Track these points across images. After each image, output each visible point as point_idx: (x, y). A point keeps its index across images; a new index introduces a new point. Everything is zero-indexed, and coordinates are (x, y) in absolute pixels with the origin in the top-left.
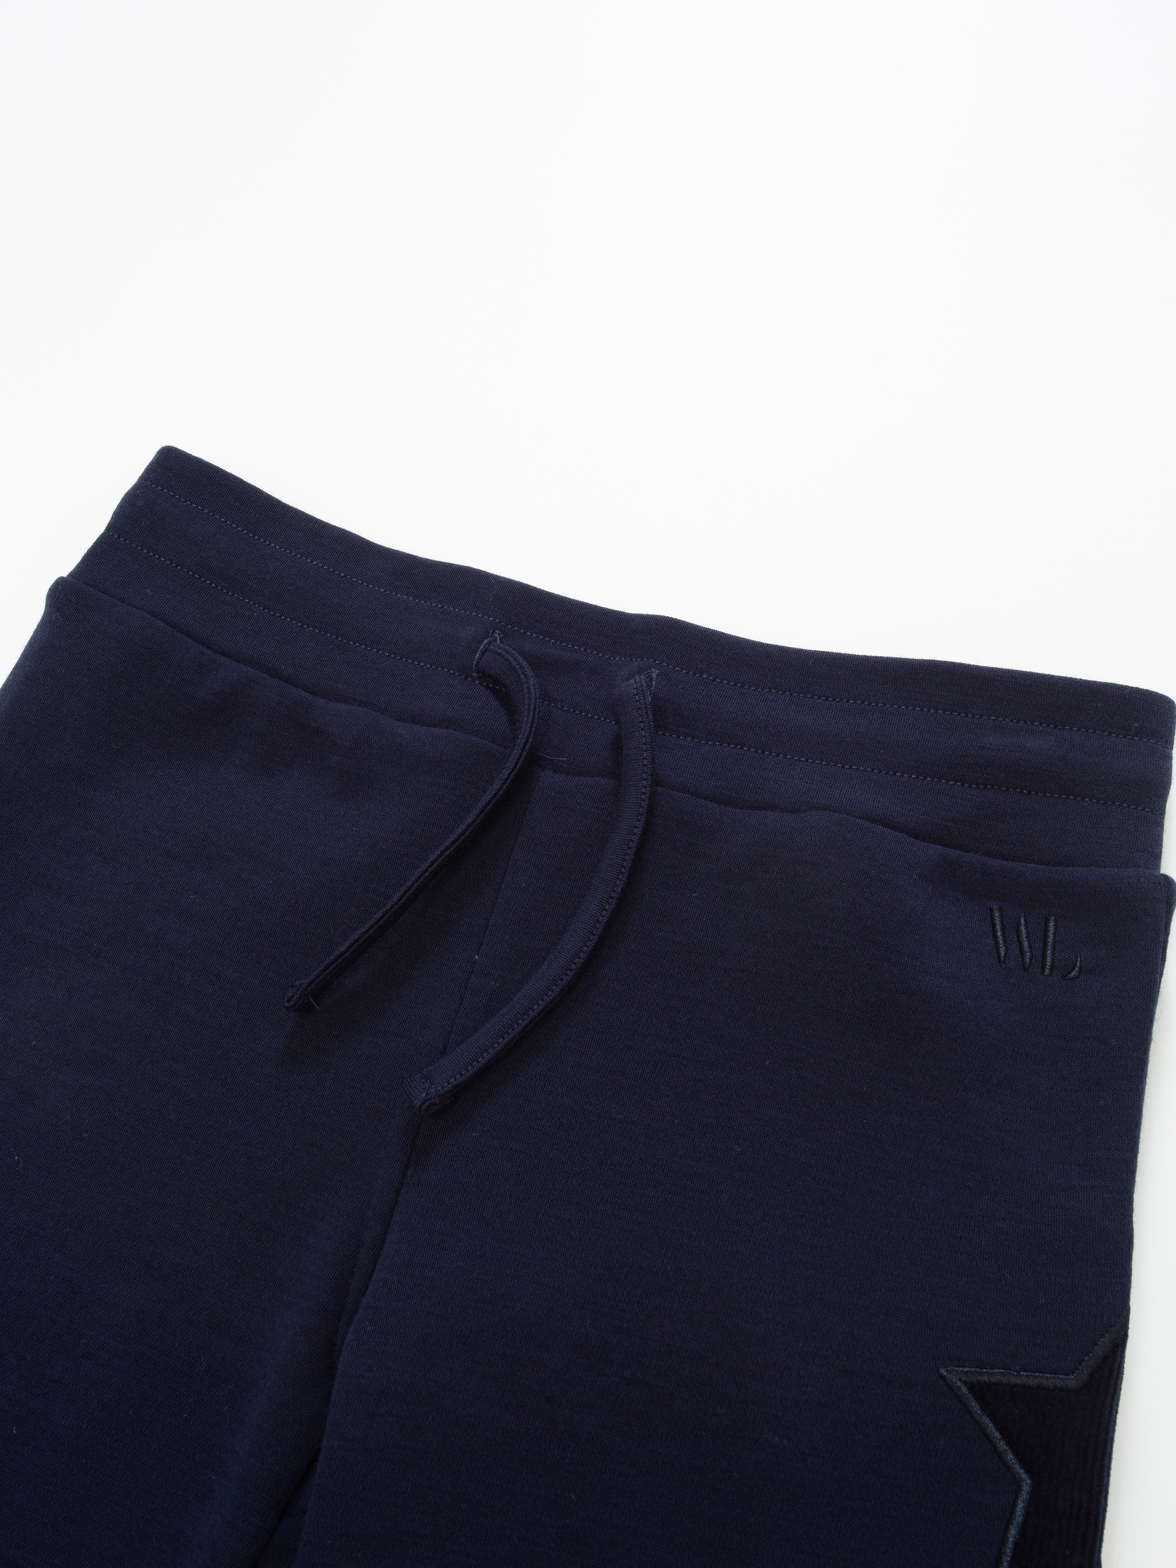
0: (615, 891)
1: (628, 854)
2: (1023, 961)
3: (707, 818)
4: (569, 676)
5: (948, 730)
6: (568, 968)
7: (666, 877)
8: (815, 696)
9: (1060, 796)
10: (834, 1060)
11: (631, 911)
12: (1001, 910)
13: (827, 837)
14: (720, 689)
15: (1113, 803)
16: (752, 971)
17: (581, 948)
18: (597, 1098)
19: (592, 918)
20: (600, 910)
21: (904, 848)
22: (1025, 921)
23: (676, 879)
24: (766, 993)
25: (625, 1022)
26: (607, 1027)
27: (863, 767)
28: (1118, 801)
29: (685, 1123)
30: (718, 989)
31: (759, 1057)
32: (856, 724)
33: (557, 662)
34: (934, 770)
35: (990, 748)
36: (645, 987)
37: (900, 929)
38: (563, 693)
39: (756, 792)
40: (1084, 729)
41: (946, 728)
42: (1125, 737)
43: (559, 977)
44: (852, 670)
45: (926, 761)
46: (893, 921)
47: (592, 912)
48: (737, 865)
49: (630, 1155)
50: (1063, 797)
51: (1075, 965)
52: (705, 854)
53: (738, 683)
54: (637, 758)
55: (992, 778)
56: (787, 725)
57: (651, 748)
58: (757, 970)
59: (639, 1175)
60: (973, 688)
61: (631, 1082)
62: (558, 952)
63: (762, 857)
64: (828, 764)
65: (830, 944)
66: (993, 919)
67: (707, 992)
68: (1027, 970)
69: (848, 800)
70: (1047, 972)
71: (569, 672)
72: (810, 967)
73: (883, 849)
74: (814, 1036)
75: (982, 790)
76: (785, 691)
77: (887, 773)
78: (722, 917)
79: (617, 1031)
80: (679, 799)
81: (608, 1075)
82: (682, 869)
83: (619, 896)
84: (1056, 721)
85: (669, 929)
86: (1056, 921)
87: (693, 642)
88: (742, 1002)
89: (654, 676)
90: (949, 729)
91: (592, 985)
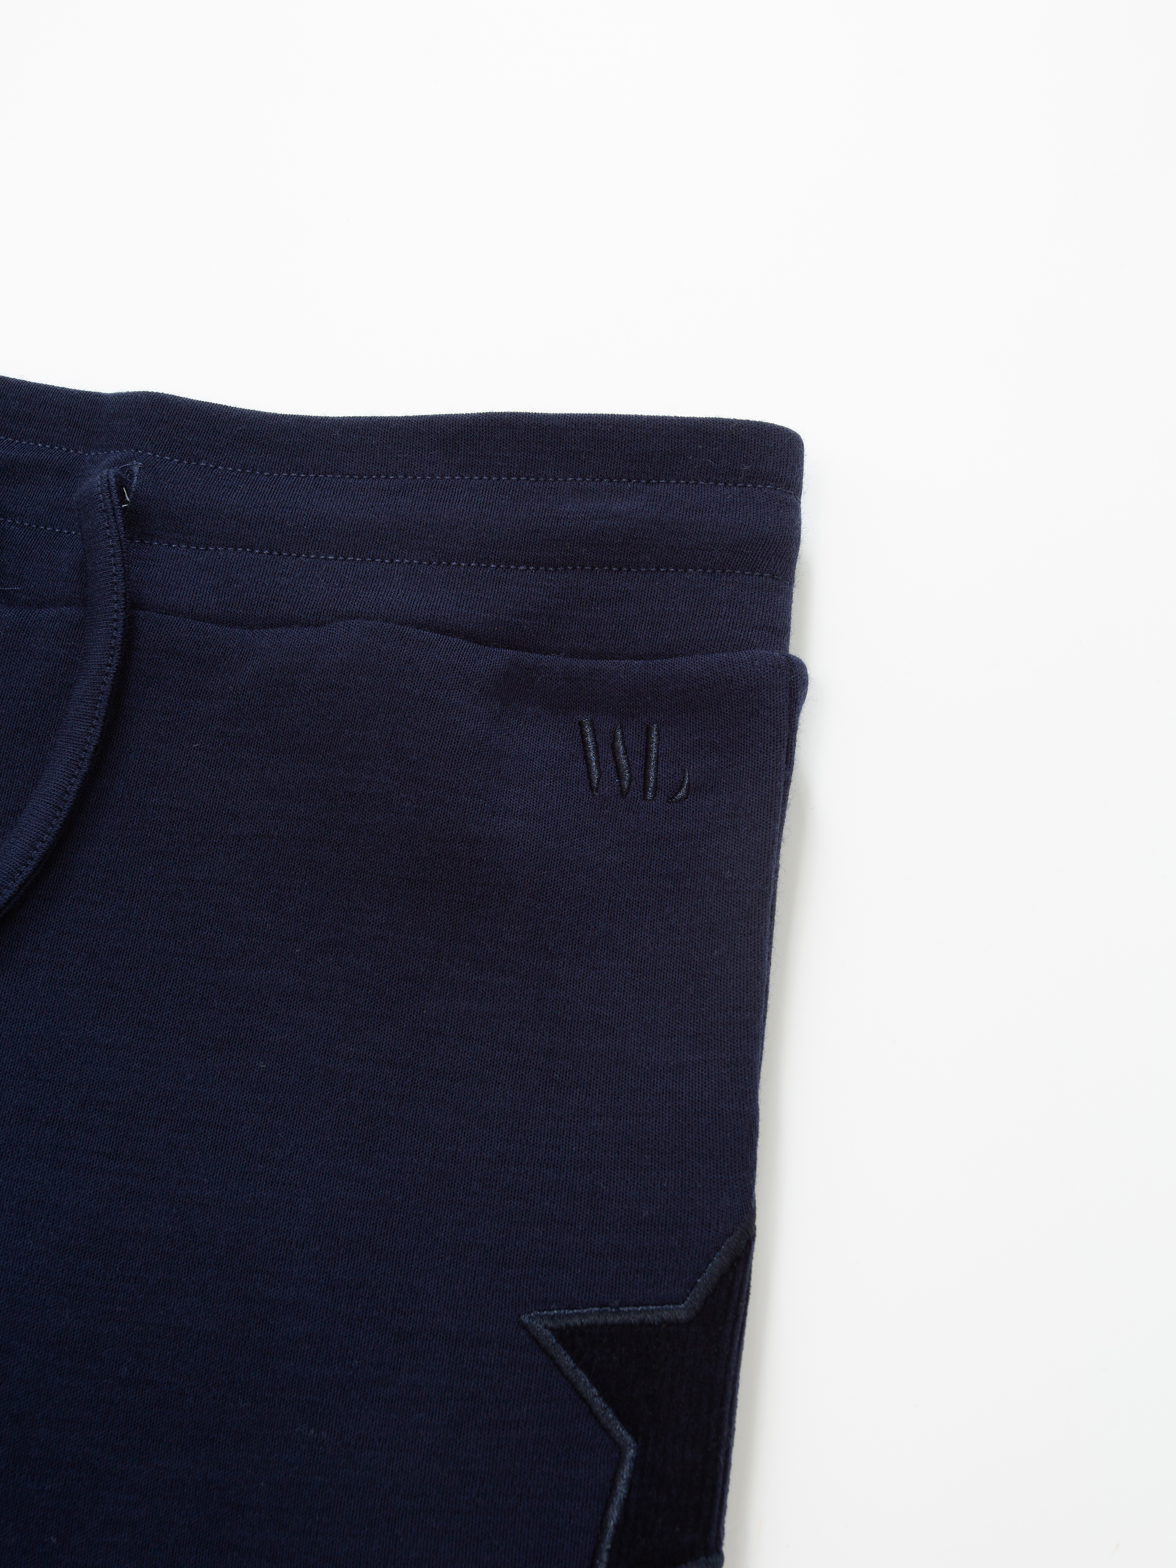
0: (86, 751)
1: (101, 701)
2: (620, 785)
3: (206, 644)
4: (31, 482)
5: (514, 500)
6: (28, 856)
7: (156, 727)
8: (346, 475)
9: (658, 570)
10: (382, 937)
11: (113, 775)
12: (592, 725)
13: (357, 652)
14: (222, 479)
15: (723, 571)
16: (273, 836)
17: (45, 828)
18: (77, 1020)
19: (58, 788)
20: (67, 777)
21: (459, 656)
22: (622, 733)
23: (170, 728)
24: (292, 862)
25: (111, 918)
26: (88, 928)
27: (407, 559)
28: (729, 568)
29: (193, 1040)
30: (231, 863)
31: (288, 945)
32: (396, 505)
33: (14, 465)
34: (499, 553)
35: (567, 518)
36: (137, 871)
37: (455, 760)
38: (23, 505)
39: (270, 606)
40: (684, 480)
41: (511, 498)
42: (735, 485)
43: (16, 869)
44: (390, 437)
45: (488, 544)
46: (446, 751)
47: (58, 781)
48: (247, 700)
49: (122, 1089)
50: (662, 570)
51: (683, 782)
52: (207, 692)
53: (246, 469)
54: (104, 575)
55: (572, 557)
56: (309, 515)
57: (122, 560)
58: (279, 833)
59: (134, 1113)
60: (542, 444)
61: (122, 995)
62: (14, 837)
63: (277, 688)
64: (364, 560)
65: (367, 789)
66: (583, 735)
67: (217, 868)
68: (626, 796)
69: (387, 603)
70: (650, 795)
71: (30, 477)
72: (345, 822)
73: (431, 660)
74: (355, 909)
75: (561, 573)
76: (308, 473)
77: (439, 563)
78: (232, 770)
79: (101, 932)
80: (168, 623)
81: (91, 989)
82: (177, 713)
83: (92, 756)
84: (648, 474)
85: (164, 793)
86: (658, 730)
87: (185, 422)
88: (262, 876)
89: (136, 469)
90: (516, 499)
91: (66, 876)
